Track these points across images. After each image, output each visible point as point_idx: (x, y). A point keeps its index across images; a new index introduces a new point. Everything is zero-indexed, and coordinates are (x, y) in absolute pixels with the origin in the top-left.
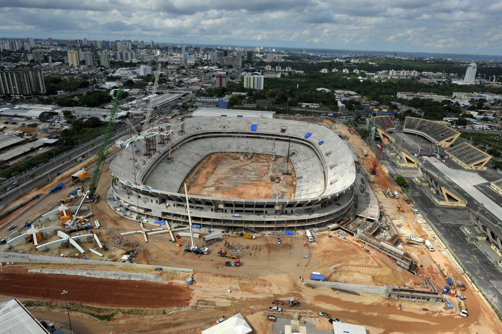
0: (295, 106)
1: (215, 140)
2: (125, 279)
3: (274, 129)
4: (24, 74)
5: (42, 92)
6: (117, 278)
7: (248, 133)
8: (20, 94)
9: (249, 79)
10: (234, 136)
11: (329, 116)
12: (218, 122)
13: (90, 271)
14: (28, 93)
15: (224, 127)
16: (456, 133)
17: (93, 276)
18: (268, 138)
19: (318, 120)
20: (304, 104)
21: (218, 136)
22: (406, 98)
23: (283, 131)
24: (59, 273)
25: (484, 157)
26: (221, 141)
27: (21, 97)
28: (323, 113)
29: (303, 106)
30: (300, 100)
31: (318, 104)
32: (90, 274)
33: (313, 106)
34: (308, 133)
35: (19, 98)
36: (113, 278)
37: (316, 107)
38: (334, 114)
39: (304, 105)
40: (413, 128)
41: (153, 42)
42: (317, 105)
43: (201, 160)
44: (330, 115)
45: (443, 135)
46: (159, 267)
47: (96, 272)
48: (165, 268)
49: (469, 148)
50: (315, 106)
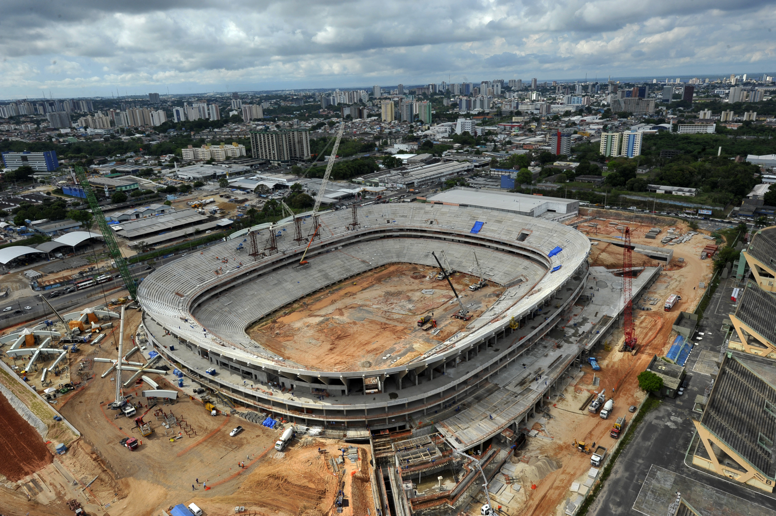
0: (640, 191)
1: (412, 242)
3: (508, 233)
4: (284, 136)
5: (305, 158)
6: (22, 414)
7: (467, 236)
8: (278, 161)
9: (610, 138)
10: (445, 239)
11: (700, 215)
12: (426, 213)
14: (286, 159)
15: (431, 223)
18: (497, 249)
19: (664, 221)
20: (662, 187)
21: (421, 237)
23: (523, 238)
26: (420, 245)
27: (279, 164)
28: (689, 208)
29: (658, 191)
30: (661, 179)
31: (694, 190)
32: (12, 400)
33: (680, 193)
34: (558, 248)
35: (276, 165)
36: (20, 412)
37: (688, 194)
38: (718, 211)
39: (662, 189)
41: (535, 80)
42: (689, 191)
43: (365, 272)
44: (705, 212)
50: (687, 192)
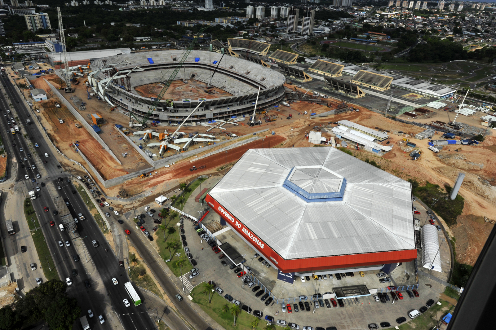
2: (245, 143)
3: (167, 59)
6: (242, 145)
7: (148, 66)
9: (32, 18)
13: (226, 147)
16: (268, 45)
17: (229, 149)
18: (164, 68)
22: (188, 26)
23: (175, 60)
24: (209, 155)
25: (294, 56)
32: (226, 149)
33: (146, 40)
36: (240, 145)
38: (171, 44)
39: (138, 39)
40: (236, 46)
42: (149, 38)
44: (168, 45)
45: (260, 48)
46: (254, 133)
47: (229, 146)
48: (256, 133)
49: (282, 52)
